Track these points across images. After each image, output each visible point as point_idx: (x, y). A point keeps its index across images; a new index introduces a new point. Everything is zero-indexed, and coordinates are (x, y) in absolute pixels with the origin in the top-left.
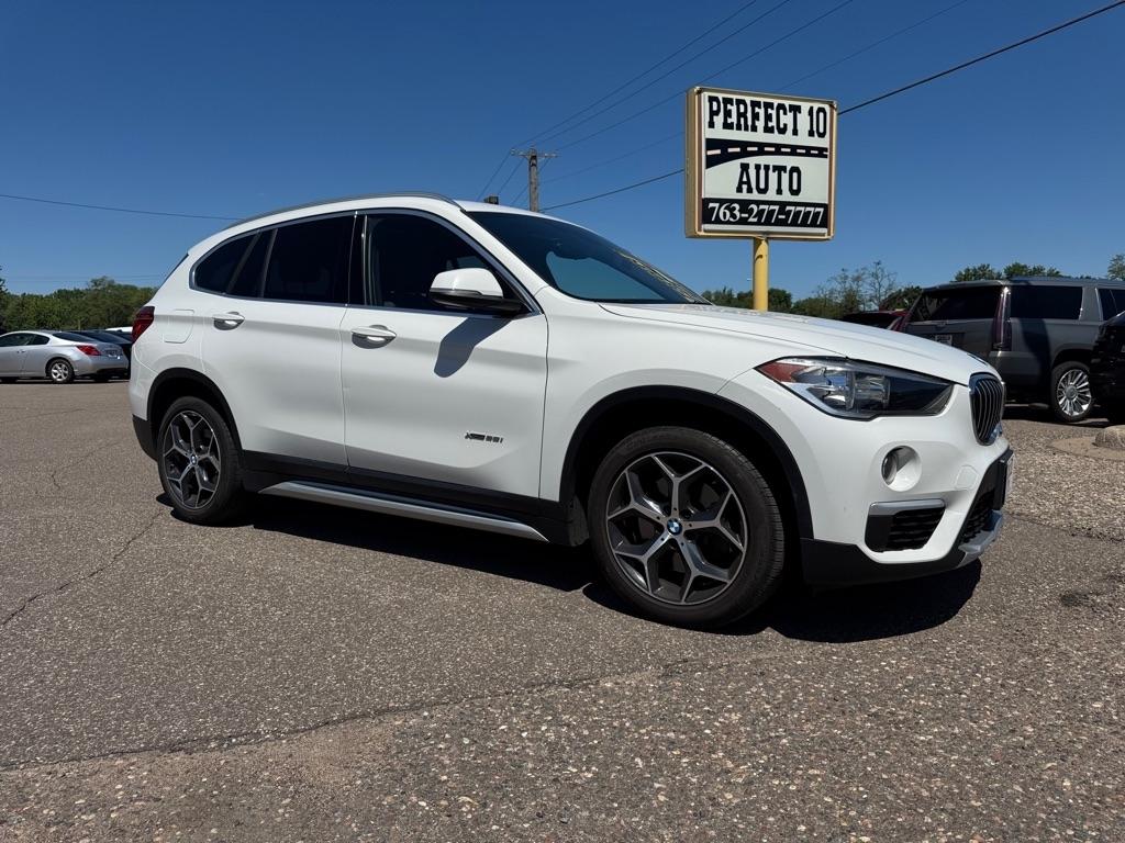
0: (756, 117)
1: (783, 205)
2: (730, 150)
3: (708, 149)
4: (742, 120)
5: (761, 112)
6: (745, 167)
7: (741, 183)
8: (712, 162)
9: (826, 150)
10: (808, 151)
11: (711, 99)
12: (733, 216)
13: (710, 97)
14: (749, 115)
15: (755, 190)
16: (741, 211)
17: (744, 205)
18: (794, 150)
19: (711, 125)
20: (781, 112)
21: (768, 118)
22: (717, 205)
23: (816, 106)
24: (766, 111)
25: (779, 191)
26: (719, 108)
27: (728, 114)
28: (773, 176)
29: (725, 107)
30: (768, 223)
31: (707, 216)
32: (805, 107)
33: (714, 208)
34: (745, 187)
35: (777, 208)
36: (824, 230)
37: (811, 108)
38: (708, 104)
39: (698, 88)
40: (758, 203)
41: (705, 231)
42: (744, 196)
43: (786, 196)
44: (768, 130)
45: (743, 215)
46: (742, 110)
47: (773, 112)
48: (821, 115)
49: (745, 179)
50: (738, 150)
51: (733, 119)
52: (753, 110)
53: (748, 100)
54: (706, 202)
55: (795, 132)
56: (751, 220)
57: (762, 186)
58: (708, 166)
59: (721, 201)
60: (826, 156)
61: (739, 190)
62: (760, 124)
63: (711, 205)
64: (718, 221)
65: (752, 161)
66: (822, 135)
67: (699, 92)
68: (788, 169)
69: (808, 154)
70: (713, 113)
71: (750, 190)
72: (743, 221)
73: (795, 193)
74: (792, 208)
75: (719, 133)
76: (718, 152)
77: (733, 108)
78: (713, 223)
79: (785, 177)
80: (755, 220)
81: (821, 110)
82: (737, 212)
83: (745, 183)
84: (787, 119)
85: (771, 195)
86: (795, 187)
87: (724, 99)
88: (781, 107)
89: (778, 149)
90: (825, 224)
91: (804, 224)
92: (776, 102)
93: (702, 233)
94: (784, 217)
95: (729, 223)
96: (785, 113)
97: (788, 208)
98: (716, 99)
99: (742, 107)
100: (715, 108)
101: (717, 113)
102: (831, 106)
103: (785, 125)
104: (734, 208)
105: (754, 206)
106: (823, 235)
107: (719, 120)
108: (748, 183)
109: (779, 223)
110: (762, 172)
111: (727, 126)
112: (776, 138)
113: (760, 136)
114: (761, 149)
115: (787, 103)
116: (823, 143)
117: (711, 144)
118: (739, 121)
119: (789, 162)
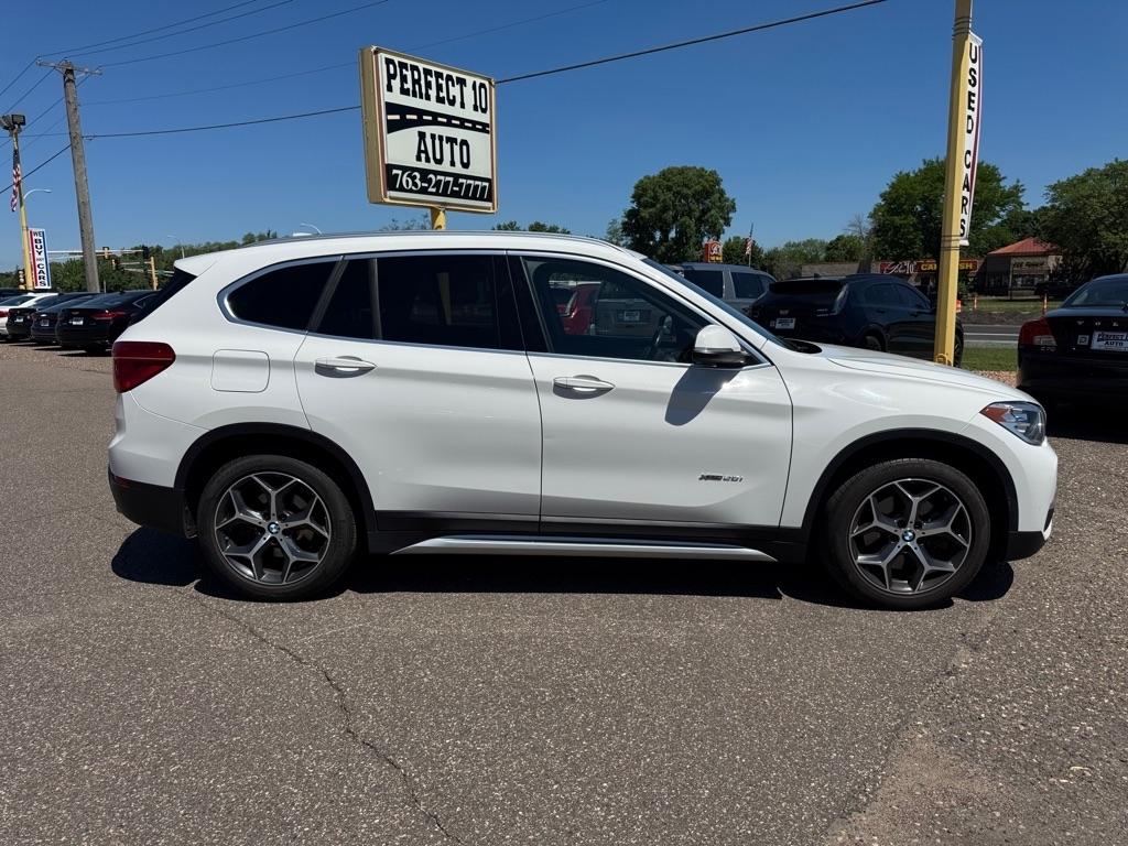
0: (428, 85)
1: (457, 176)
2: (408, 117)
3: (388, 113)
4: (417, 86)
5: (433, 80)
6: (422, 135)
7: (420, 151)
8: (393, 127)
9: (487, 125)
10: (475, 126)
11: (389, 62)
12: (415, 184)
13: (386, 59)
14: (423, 82)
15: (432, 160)
16: (422, 180)
17: (424, 173)
18: (462, 123)
19: (390, 88)
20: (450, 83)
21: (439, 88)
22: (400, 172)
23: (478, 81)
24: (437, 81)
25: (453, 164)
26: (396, 71)
27: (404, 79)
28: (447, 147)
29: (401, 72)
30: (444, 194)
31: (391, 183)
32: (470, 80)
33: (397, 175)
34: (423, 156)
35: (451, 179)
36: (489, 204)
37: (475, 83)
38: (385, 66)
39: (375, 48)
40: (436, 173)
41: (391, 198)
42: (423, 165)
43: (458, 169)
44: (440, 100)
45: (424, 185)
46: (416, 77)
47: (443, 82)
48: (483, 90)
49: (423, 148)
50: (415, 117)
51: (409, 85)
52: (426, 78)
53: (421, 66)
54: (390, 167)
55: (463, 106)
56: (430, 190)
57: (438, 157)
58: (390, 131)
59: (404, 169)
60: (487, 132)
61: (419, 159)
62: (433, 93)
63: (395, 172)
64: (402, 189)
65: (428, 130)
66: (484, 111)
67: (376, 52)
68: (459, 141)
69: (473, 128)
70: (391, 77)
71: (428, 160)
72: (424, 191)
73: (466, 166)
74: (464, 181)
75: (396, 98)
76: (397, 117)
77: (408, 73)
78: (397, 190)
79: (457, 148)
80: (434, 190)
81: (482, 86)
82: (417, 181)
83: (423, 152)
84: (455, 91)
85: (446, 167)
86: (465, 161)
87: (399, 62)
88: (449, 78)
89: (449, 121)
90: (490, 199)
91: (474, 198)
92: (445, 73)
93: (388, 200)
94: (457, 189)
95: (411, 191)
96: (453, 85)
97: (461, 180)
98: (392, 62)
99: (416, 73)
100: (392, 72)
101: (394, 77)
102: (490, 83)
103: (454, 97)
104: (415, 177)
105: (431, 176)
106: (489, 209)
107: (396, 83)
108: (426, 152)
109: (455, 195)
110: (437, 142)
111: (404, 92)
112: (445, 109)
113: (433, 106)
114: (435, 118)
115: (455, 75)
116: (484, 118)
117: (391, 108)
118: (414, 87)
119: (459, 134)
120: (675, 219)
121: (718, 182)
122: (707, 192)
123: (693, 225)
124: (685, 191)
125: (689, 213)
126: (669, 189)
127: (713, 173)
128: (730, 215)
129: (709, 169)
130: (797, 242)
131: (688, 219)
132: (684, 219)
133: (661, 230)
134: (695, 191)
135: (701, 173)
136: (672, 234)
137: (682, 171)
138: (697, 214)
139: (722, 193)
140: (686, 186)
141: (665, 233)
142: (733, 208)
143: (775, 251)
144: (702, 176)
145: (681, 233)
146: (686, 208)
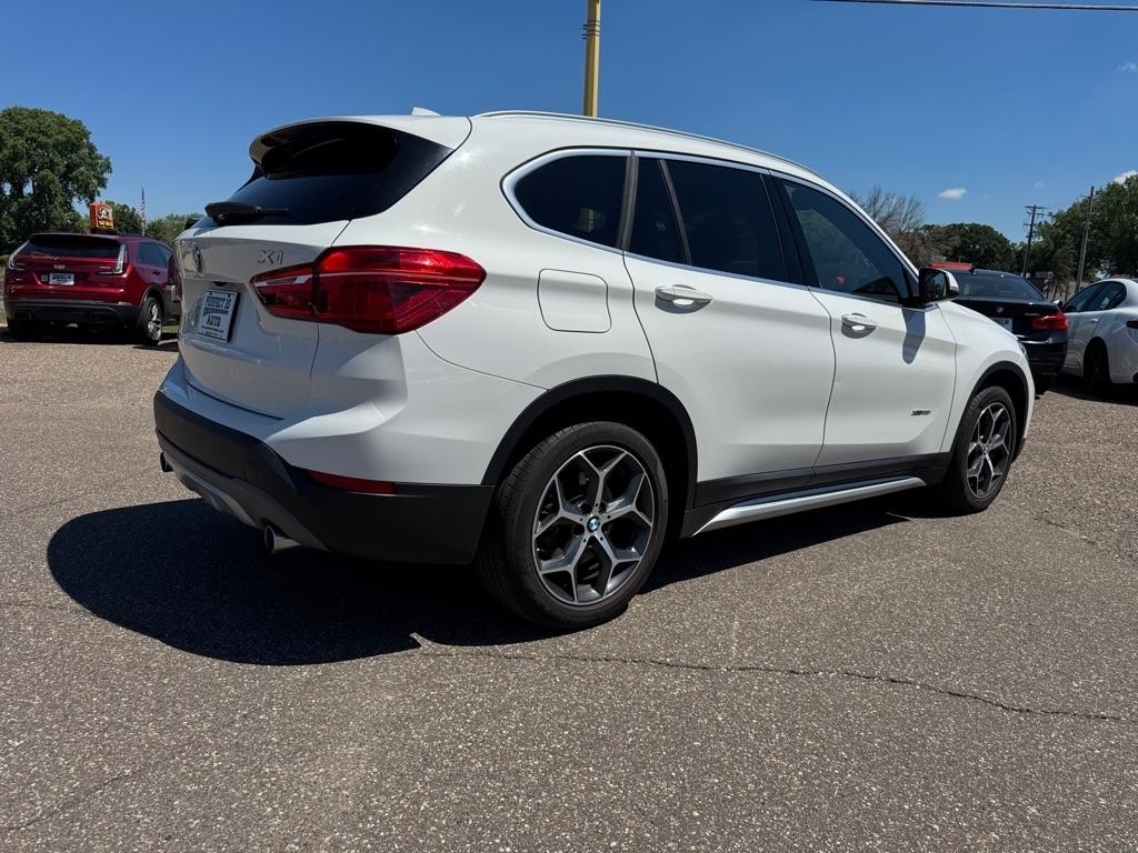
120: (31, 172)
121: (86, 135)
122: (73, 145)
123: (57, 182)
124: (42, 138)
125: (52, 166)
126: (19, 133)
127: (76, 123)
128: (105, 175)
129: (71, 117)
130: (180, 215)
131: (50, 172)
132: (44, 172)
133: (10, 180)
134: (57, 140)
135: (61, 121)
136: (28, 189)
137: (35, 114)
138: (62, 169)
139: (92, 148)
140: (45, 134)
141: (18, 188)
142: (108, 167)
143: (160, 222)
144: (65, 125)
145: (41, 190)
146: (47, 160)
